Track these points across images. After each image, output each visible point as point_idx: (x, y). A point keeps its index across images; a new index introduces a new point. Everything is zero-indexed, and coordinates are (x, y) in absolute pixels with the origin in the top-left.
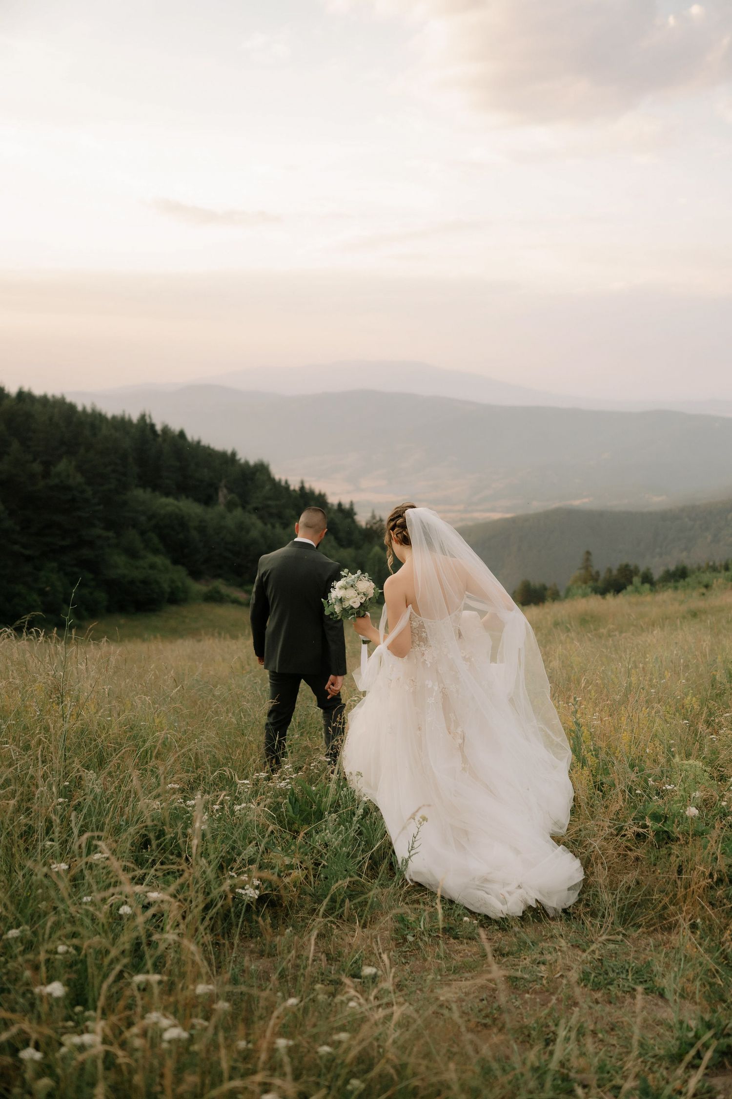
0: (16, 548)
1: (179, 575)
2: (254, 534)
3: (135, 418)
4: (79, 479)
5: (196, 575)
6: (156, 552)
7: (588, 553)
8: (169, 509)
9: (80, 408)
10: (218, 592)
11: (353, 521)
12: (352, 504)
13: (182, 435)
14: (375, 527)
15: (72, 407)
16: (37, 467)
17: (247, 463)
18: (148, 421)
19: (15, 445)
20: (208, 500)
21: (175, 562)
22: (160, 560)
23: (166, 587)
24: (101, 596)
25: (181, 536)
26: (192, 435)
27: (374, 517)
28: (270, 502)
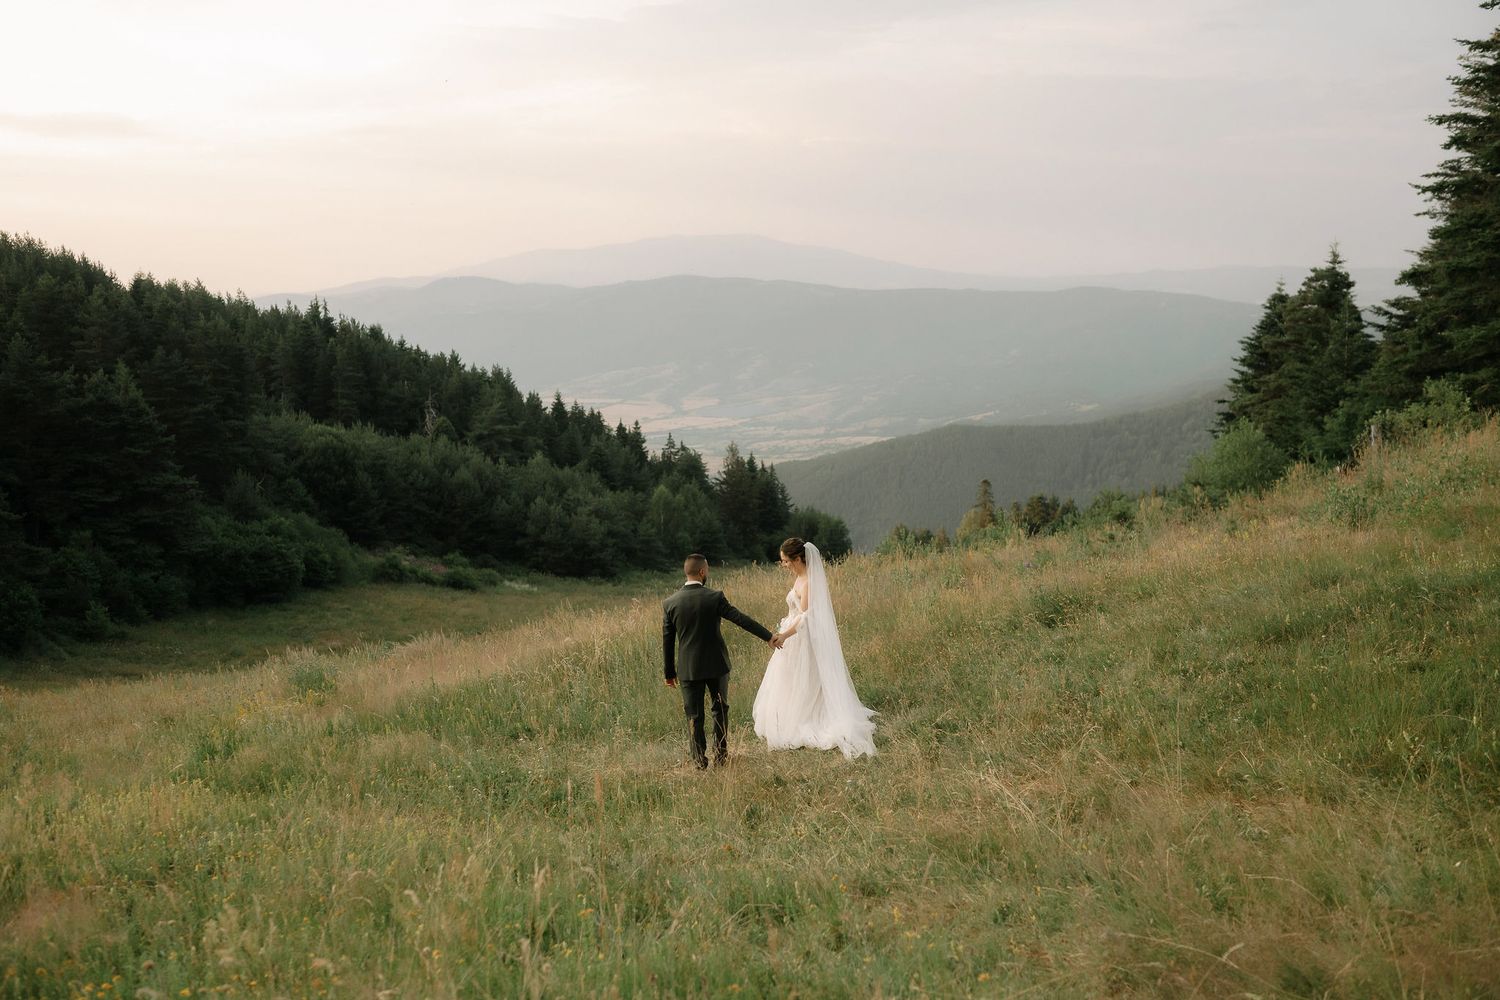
1: (334, 544)
2: (464, 474)
6: (295, 507)
7: (987, 484)
10: (396, 566)
13: (376, 333)
18: (322, 315)
20: (407, 428)
25: (343, 482)
26: (393, 334)
28: (500, 427)
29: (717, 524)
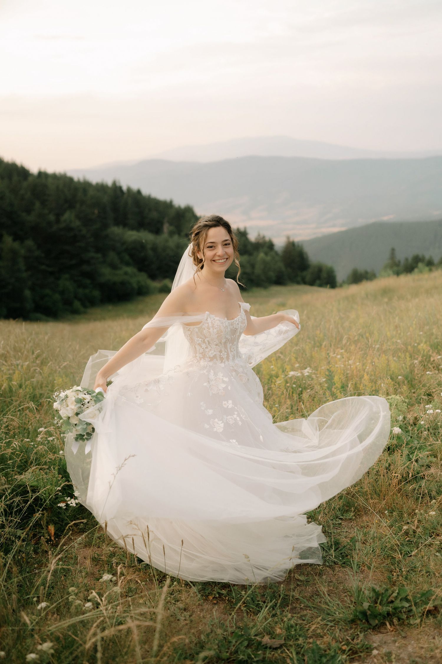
0: (43, 267)
1: (142, 278)
3: (110, 183)
4: (77, 223)
5: (153, 277)
6: (128, 264)
7: (393, 250)
8: (134, 238)
9: (76, 179)
11: (247, 239)
12: (245, 228)
13: (139, 192)
14: (261, 241)
15: (71, 180)
16: (52, 217)
17: (179, 207)
18: (118, 184)
19: (38, 204)
20: (158, 231)
21: (140, 270)
22: (130, 270)
23: (135, 286)
24: (97, 293)
25: (142, 254)
26: (145, 192)
27: (259, 235)
29: (283, 269)
